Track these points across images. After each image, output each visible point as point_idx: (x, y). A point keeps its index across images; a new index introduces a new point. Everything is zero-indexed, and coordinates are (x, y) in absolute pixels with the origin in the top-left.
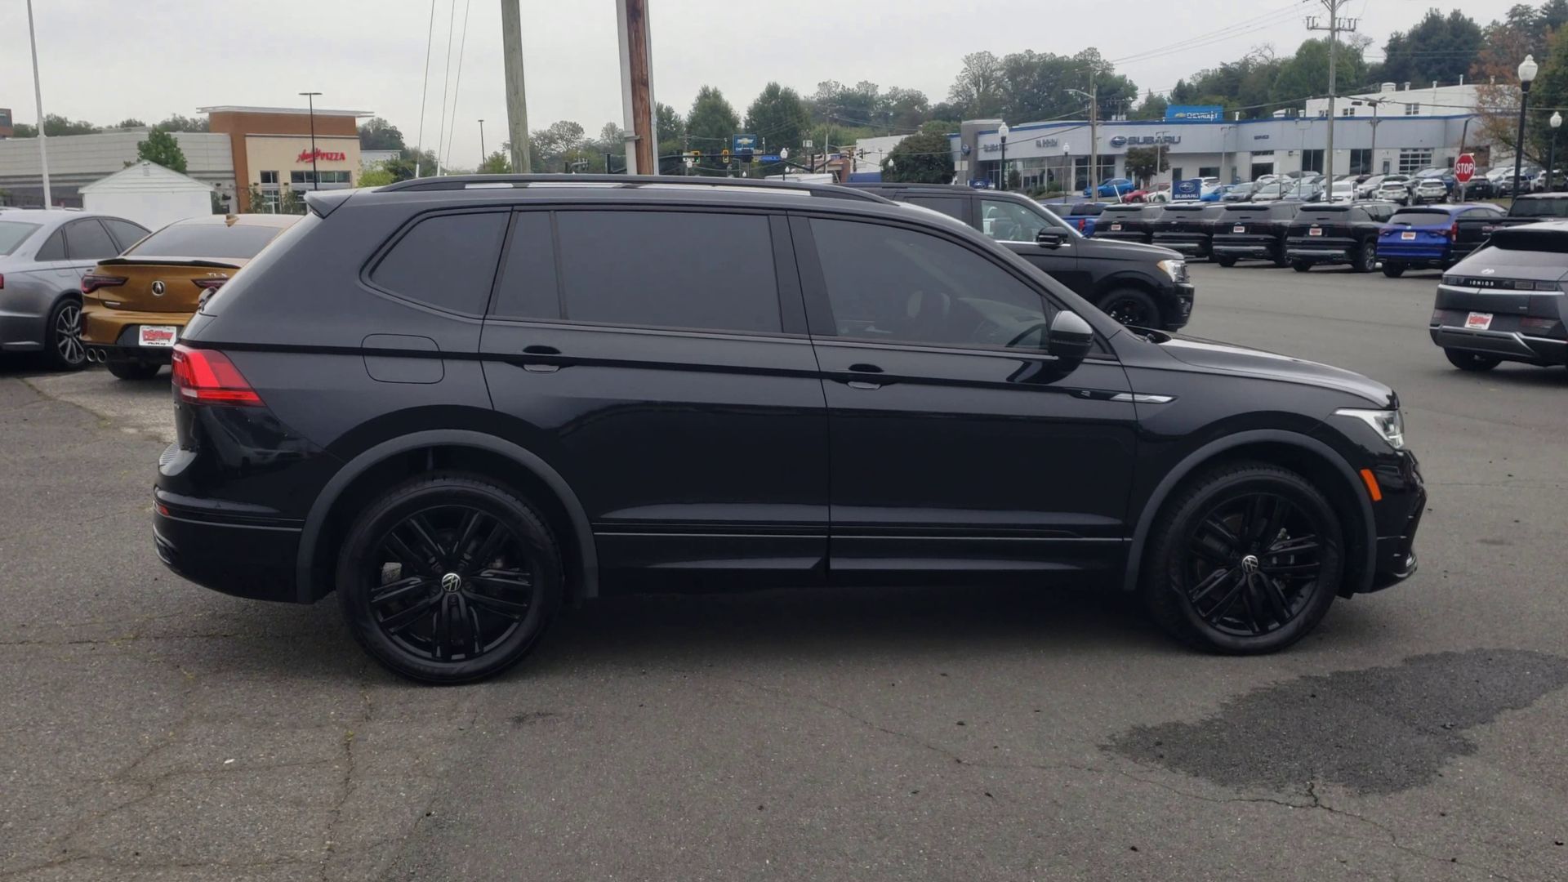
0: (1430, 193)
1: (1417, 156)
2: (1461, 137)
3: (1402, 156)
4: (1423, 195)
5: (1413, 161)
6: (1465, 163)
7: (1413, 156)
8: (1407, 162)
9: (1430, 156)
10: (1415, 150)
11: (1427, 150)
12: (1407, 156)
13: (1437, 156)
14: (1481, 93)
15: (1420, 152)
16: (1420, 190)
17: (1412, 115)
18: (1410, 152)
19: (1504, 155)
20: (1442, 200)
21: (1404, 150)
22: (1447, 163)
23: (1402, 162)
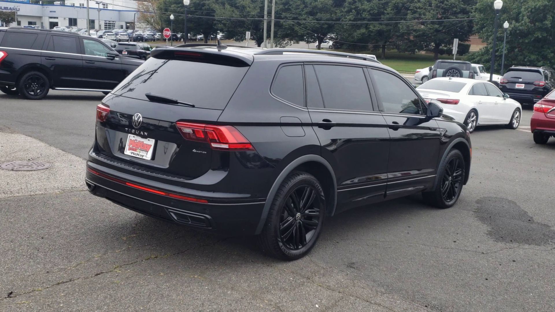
0: (123, 38)
1: (110, 24)
2: (133, 19)
3: (105, 23)
4: (121, 39)
5: (109, 26)
6: (167, 31)
7: (109, 23)
8: (107, 26)
9: (114, 24)
10: (109, 21)
11: (113, 22)
12: (107, 23)
13: (117, 24)
14: (139, 4)
15: (111, 22)
16: (119, 37)
17: (105, 8)
18: (108, 22)
19: (147, 26)
20: (128, 41)
21: (105, 21)
22: (120, 27)
23: (105, 25)
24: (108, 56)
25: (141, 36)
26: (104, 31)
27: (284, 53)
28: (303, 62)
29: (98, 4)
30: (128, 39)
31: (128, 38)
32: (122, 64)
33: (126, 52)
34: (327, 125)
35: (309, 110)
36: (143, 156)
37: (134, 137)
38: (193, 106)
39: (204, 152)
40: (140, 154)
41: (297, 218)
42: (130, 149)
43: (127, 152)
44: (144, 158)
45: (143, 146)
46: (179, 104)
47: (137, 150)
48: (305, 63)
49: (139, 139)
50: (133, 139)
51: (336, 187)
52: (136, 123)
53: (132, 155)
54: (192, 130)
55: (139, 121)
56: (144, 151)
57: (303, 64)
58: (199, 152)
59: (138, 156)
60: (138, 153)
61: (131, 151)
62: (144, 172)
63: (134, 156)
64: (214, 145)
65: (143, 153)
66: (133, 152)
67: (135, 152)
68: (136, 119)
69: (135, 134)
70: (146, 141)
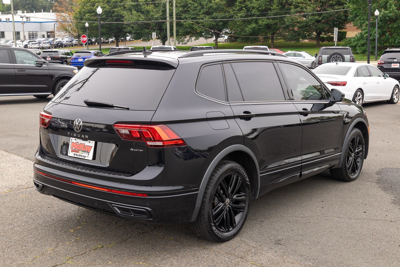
0: (45, 46)
1: (33, 34)
2: (54, 29)
3: (29, 34)
4: (44, 47)
5: (32, 36)
6: (84, 37)
7: (32, 34)
8: (30, 36)
9: (37, 34)
10: (33, 32)
11: (36, 32)
12: (30, 34)
13: (39, 34)
14: (57, 16)
15: (34, 33)
16: (42, 45)
17: (28, 21)
18: (31, 33)
19: (66, 34)
20: (49, 48)
21: (29, 32)
22: (42, 36)
23: (29, 36)
24: (37, 64)
25: (61, 43)
26: (29, 41)
27: (204, 54)
28: (222, 61)
29: (22, 18)
30: (50, 47)
31: (50, 45)
32: (49, 70)
33: (50, 58)
34: (247, 117)
35: (231, 104)
36: (85, 157)
37: (75, 140)
38: (128, 109)
39: (140, 150)
40: (83, 155)
41: (227, 203)
42: (72, 151)
43: (71, 154)
44: (86, 158)
45: (84, 148)
46: (115, 108)
47: (79, 152)
48: (223, 62)
49: (80, 141)
50: (75, 141)
51: (259, 172)
52: (77, 127)
53: (75, 156)
54: (129, 130)
55: (80, 125)
56: (86, 152)
57: (222, 62)
58: (136, 150)
59: (80, 157)
60: (81, 154)
61: (74, 153)
62: (88, 171)
63: (77, 157)
64: (149, 143)
65: (85, 154)
66: (76, 153)
67: (78, 154)
68: (77, 124)
69: (76, 137)
70: (87, 143)
